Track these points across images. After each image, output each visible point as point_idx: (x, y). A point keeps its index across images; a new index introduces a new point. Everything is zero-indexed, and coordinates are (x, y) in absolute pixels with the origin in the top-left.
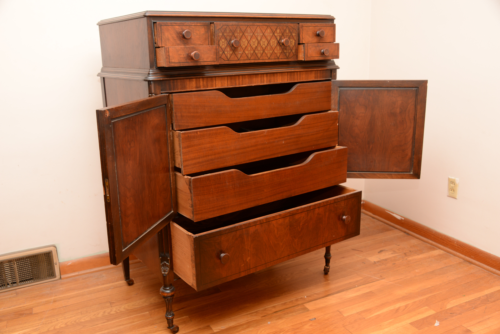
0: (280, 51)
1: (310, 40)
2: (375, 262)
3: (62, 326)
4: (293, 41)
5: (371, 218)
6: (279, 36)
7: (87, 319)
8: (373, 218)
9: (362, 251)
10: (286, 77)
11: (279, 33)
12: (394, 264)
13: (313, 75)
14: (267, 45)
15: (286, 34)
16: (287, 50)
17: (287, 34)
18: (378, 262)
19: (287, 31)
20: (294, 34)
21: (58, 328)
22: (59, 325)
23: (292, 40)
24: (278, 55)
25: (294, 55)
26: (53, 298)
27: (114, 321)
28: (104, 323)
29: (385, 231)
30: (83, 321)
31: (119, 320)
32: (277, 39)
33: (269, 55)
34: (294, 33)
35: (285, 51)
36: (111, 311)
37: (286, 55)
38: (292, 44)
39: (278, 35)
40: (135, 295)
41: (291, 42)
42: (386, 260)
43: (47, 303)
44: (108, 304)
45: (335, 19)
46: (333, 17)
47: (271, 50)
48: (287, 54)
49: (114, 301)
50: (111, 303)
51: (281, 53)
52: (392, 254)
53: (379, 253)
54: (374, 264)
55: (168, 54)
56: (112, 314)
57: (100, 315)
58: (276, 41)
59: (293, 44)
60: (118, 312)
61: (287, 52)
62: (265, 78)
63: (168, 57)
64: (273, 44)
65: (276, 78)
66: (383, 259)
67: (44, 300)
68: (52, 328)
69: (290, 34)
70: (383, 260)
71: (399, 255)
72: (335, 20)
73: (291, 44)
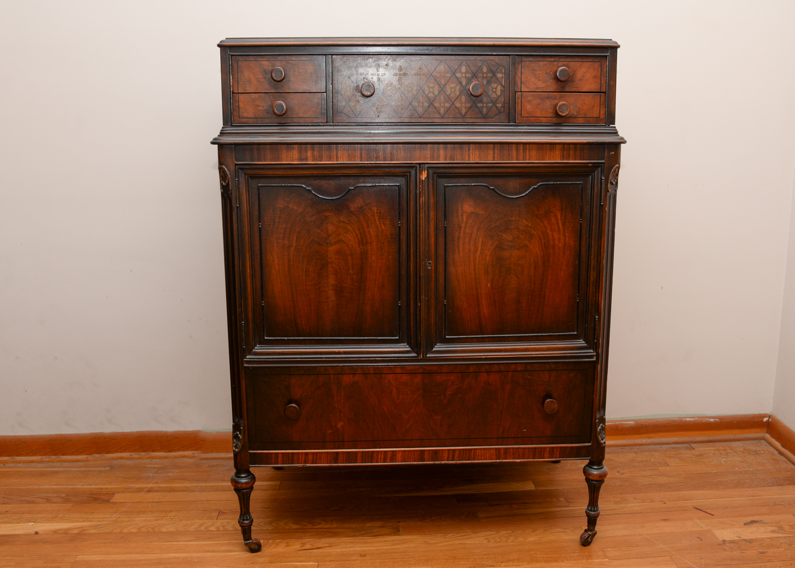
0: (468, 105)
1: (541, 86)
2: (724, 541)
3: (133, 531)
4: (499, 88)
5: (776, 452)
6: (466, 77)
7: (170, 529)
8: (781, 453)
9: (713, 515)
10: (491, 152)
11: (465, 73)
12: (763, 553)
13: (557, 152)
14: (439, 93)
15: (481, 75)
16: (483, 103)
17: (485, 75)
18: (731, 542)
19: (485, 70)
20: (499, 75)
21: (126, 531)
22: (130, 527)
23: (496, 85)
24: (463, 111)
25: (500, 112)
26: (150, 485)
27: (206, 543)
28: (190, 541)
29: (789, 484)
30: (164, 530)
31: (214, 542)
32: (461, 83)
33: (442, 111)
34: (501, 72)
35: (480, 105)
36: (211, 526)
37: (481, 112)
38: (495, 92)
39: (464, 75)
40: (264, 509)
41: (493, 89)
42: (751, 541)
43: (140, 490)
44: (215, 514)
45: (619, 47)
46: (617, 43)
47: (447, 102)
48: (485, 110)
49: (226, 512)
50: (220, 513)
51: (470, 107)
52: (773, 532)
53: (745, 524)
54: (719, 544)
55: (238, 105)
56: (210, 531)
57: (192, 529)
58: (458, 87)
59: (499, 93)
60: (221, 529)
61: (483, 107)
62: (442, 152)
63: (238, 110)
64: (451, 92)
65: (467, 153)
66: (746, 538)
67: (137, 486)
68: (119, 530)
69: (490, 75)
70: (746, 540)
71: (785, 537)
72: (618, 49)
73: (493, 92)
